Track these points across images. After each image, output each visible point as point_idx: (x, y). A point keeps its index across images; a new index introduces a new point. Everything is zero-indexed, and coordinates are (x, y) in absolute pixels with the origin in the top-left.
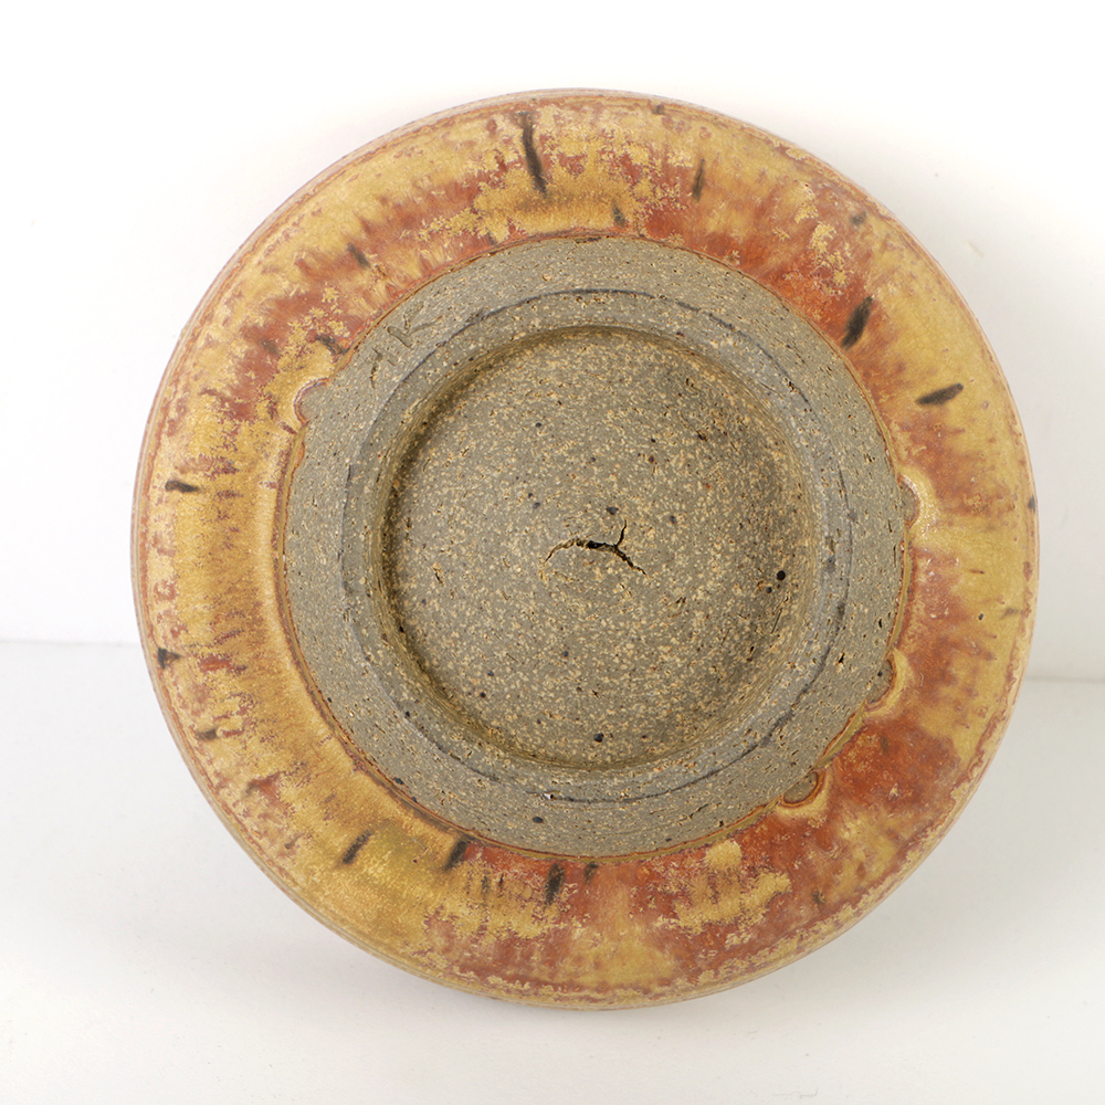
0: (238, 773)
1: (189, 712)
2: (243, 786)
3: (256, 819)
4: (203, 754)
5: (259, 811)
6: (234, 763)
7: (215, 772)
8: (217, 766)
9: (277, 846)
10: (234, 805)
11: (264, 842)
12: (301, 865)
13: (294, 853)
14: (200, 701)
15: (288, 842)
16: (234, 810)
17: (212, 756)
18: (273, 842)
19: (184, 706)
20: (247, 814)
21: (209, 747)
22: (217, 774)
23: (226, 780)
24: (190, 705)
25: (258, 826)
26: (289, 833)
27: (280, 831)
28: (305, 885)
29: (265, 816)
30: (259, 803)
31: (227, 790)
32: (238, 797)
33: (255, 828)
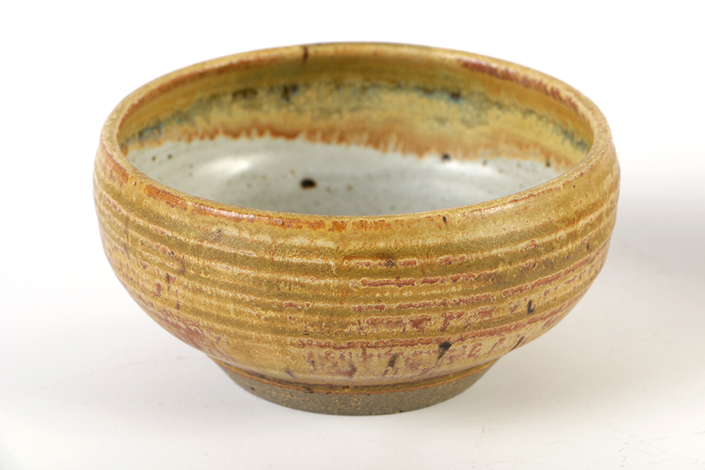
0: (365, 367)
1: (410, 356)
2: (356, 365)
3: (337, 359)
4: (385, 354)
5: (339, 364)
6: (371, 368)
7: (373, 355)
8: (375, 358)
9: (317, 358)
10: (350, 353)
11: (323, 352)
12: (300, 359)
13: (308, 362)
14: (411, 364)
15: (315, 364)
16: (348, 351)
17: (381, 359)
18: (320, 357)
19: (415, 354)
20: (342, 357)
21: (387, 360)
22: (371, 355)
23: (365, 359)
24: (413, 358)
25: (333, 358)
26: (319, 367)
27: (323, 365)
28: (289, 349)
29: (335, 365)
30: (343, 367)
31: (360, 355)
32: (353, 359)
33: (332, 355)
